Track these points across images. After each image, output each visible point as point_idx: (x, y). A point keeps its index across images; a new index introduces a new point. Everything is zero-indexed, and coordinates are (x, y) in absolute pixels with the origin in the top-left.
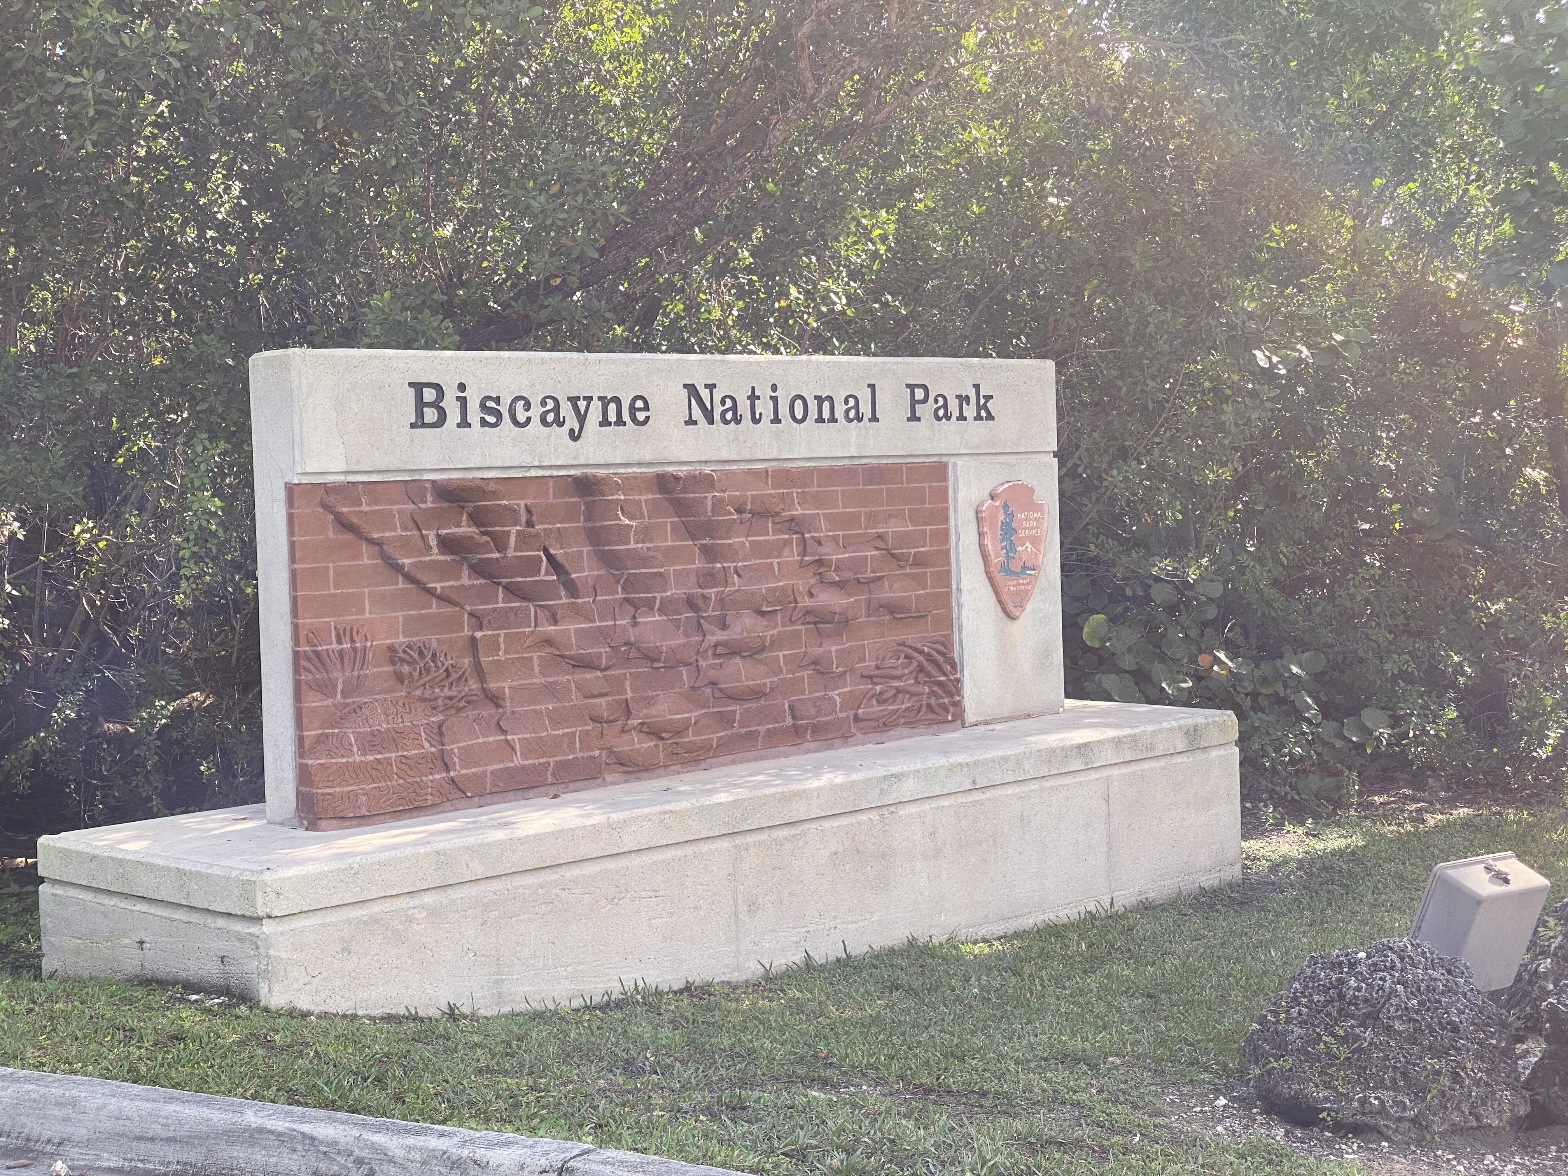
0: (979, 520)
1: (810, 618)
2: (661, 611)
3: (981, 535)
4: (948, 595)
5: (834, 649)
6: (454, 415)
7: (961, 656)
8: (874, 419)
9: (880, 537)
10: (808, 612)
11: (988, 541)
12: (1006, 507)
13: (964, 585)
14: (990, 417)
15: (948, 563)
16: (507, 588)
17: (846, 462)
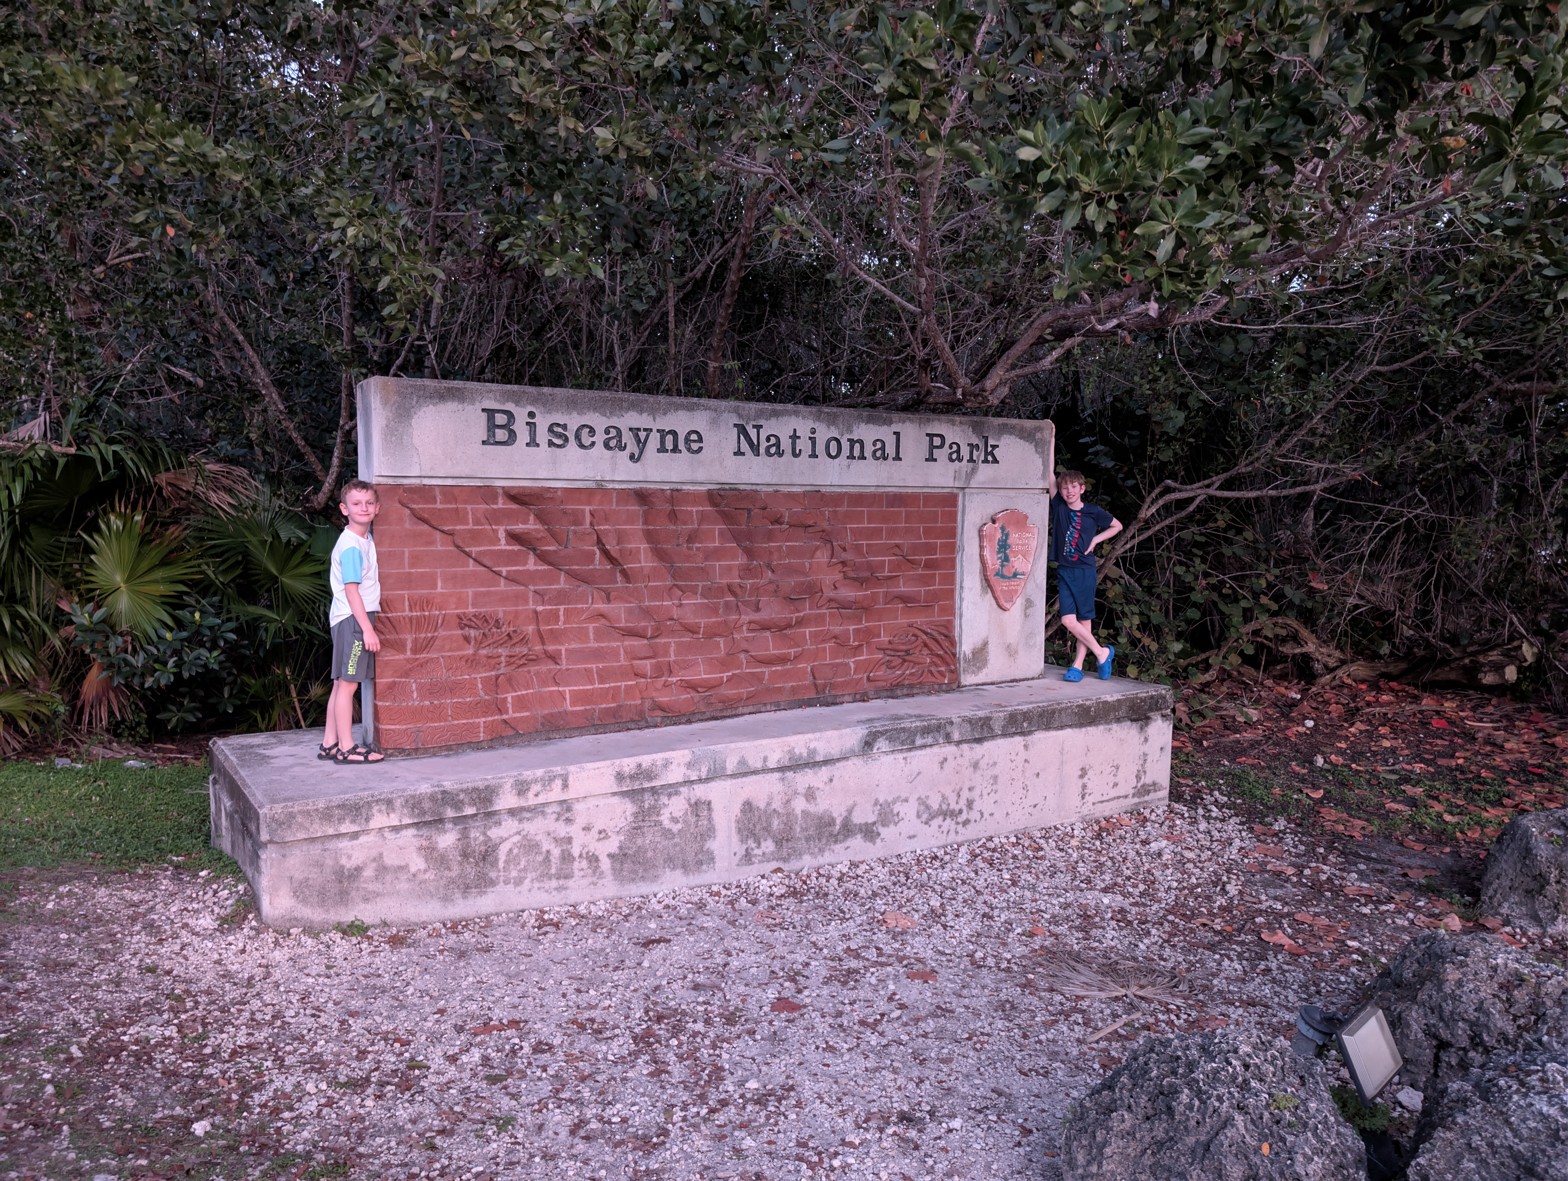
0: (981, 537)
1: (834, 605)
2: (703, 596)
3: (982, 548)
4: (952, 591)
5: (851, 628)
6: (523, 435)
7: (960, 636)
8: (898, 458)
9: (897, 546)
10: (830, 600)
11: (986, 553)
12: (1003, 529)
13: (966, 584)
14: (995, 461)
15: (953, 567)
16: (567, 572)
17: (872, 490)
